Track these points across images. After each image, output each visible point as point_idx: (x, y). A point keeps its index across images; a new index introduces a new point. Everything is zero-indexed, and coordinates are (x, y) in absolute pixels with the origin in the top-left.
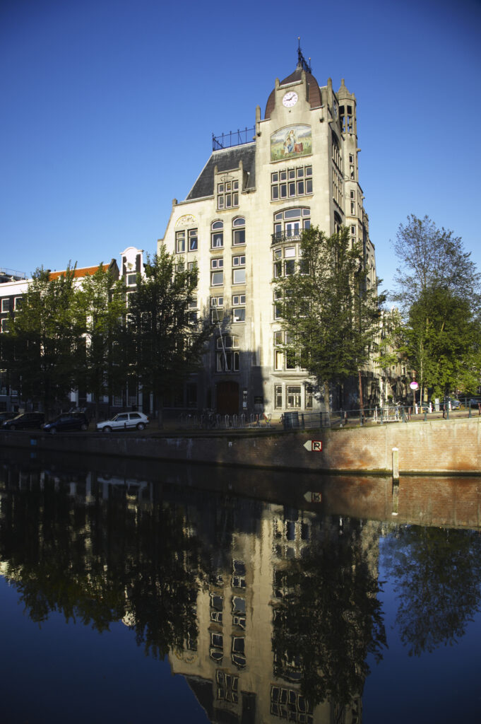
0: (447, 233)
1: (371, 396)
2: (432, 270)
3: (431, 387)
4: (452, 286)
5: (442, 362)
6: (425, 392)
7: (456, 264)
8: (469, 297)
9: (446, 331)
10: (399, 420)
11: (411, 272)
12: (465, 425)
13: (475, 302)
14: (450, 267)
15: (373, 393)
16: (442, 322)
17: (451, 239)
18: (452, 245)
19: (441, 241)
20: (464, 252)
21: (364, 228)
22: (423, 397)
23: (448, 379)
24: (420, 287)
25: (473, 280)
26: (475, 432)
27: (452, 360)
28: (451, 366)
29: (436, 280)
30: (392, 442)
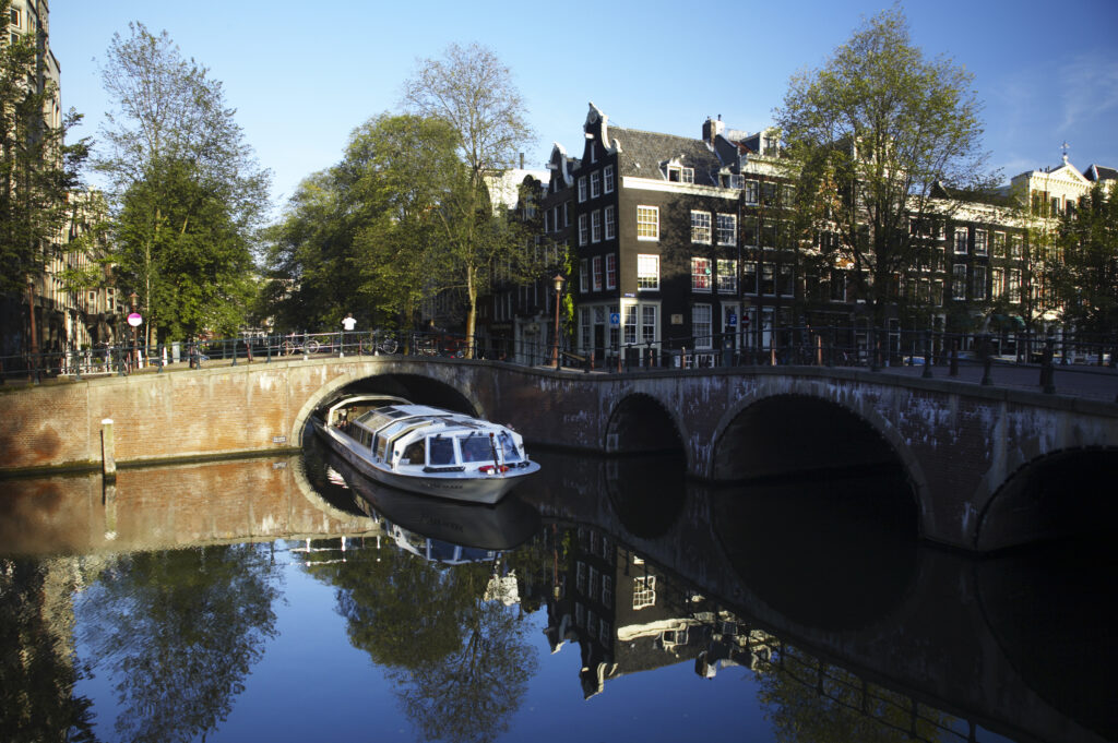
0: (200, 70)
1: (49, 342)
2: (170, 127)
3: (163, 324)
4: (202, 161)
5: (184, 284)
6: (153, 336)
7: (209, 124)
8: (228, 181)
9: (192, 233)
10: (111, 372)
11: (134, 125)
12: (227, 378)
13: (239, 191)
14: (201, 128)
15: (54, 339)
16: (184, 219)
17: (205, 81)
18: (205, 90)
19: (188, 79)
20: (226, 106)
21: (39, 24)
22: (149, 341)
23: (193, 312)
24: (147, 153)
25: (237, 154)
26: (242, 388)
27: (200, 283)
28: (197, 291)
29: (176, 146)
30: (99, 411)
